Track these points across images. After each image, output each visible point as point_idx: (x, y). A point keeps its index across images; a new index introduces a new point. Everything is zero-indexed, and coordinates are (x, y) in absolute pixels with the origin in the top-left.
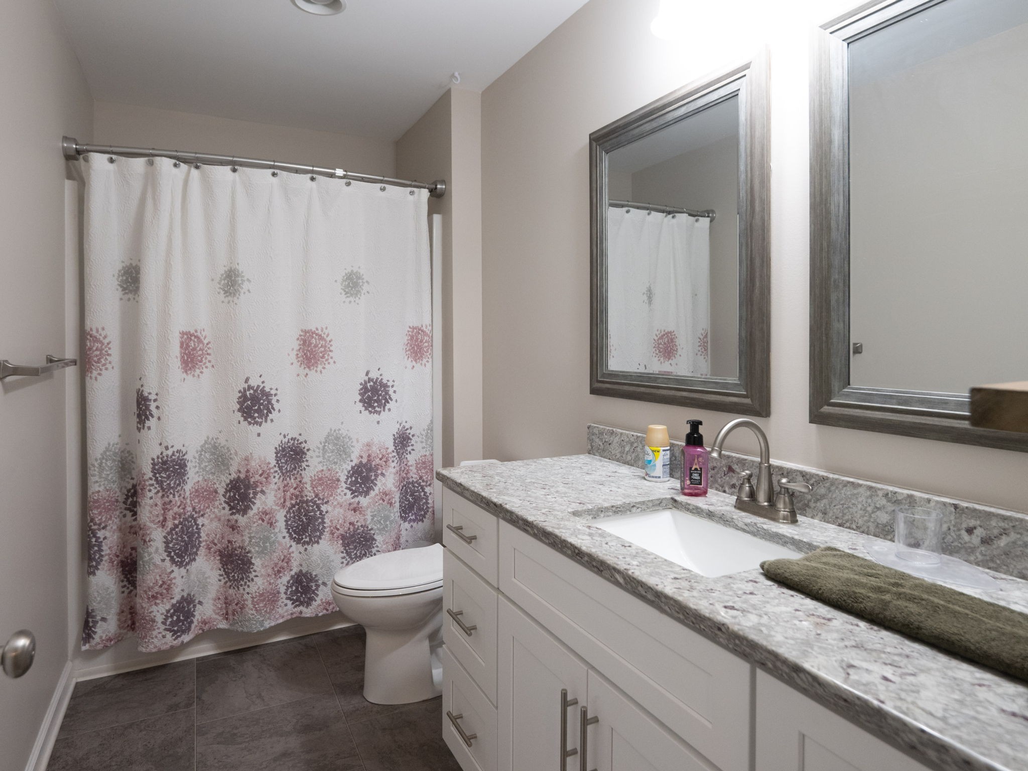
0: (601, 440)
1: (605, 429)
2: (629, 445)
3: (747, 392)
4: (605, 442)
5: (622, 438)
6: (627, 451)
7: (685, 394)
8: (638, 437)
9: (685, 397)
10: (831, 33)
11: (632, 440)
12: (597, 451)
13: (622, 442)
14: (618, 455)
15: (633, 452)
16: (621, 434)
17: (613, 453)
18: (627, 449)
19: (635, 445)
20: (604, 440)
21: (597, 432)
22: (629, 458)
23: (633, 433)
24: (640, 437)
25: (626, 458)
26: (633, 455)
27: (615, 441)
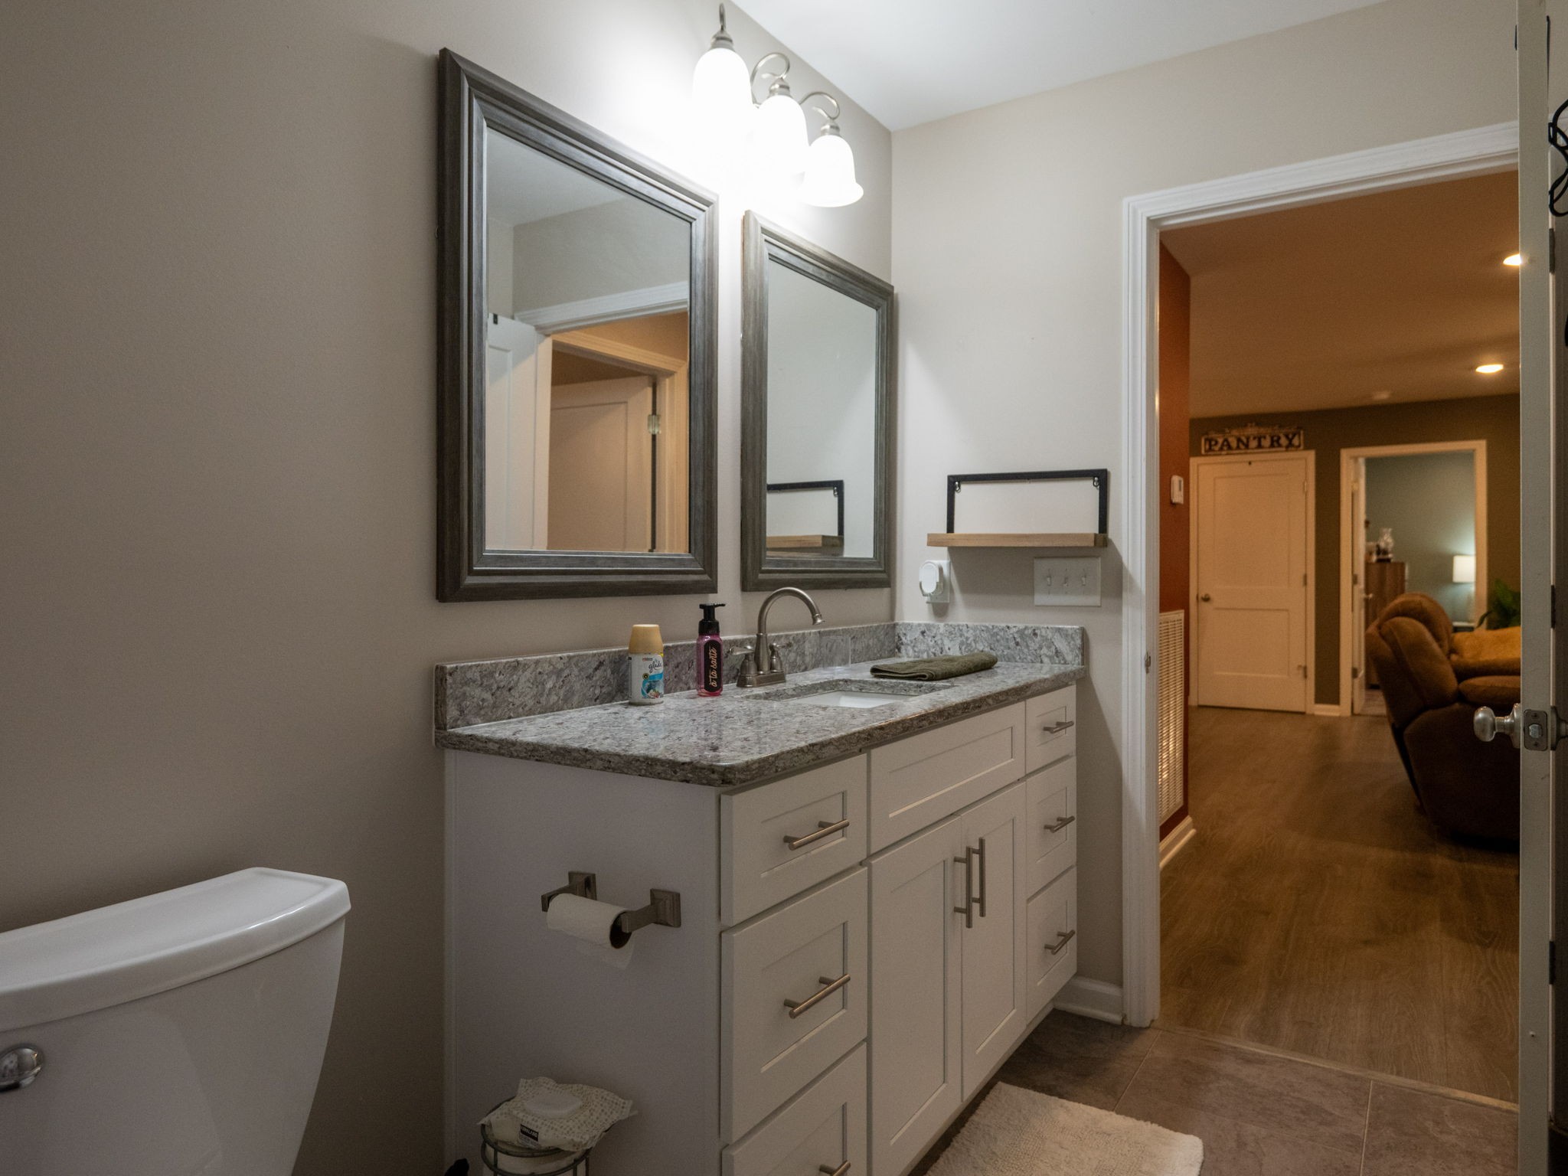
0: (489, 688)
1: (497, 664)
2: (554, 677)
3: (704, 567)
4: (498, 688)
5: (539, 670)
6: (550, 689)
7: (641, 578)
8: (570, 658)
9: (642, 582)
10: (766, 241)
11: (560, 666)
12: (477, 715)
13: (539, 677)
14: (531, 703)
15: (561, 687)
16: (537, 662)
17: (518, 703)
18: (549, 685)
19: (567, 672)
20: (495, 687)
21: (477, 676)
22: (554, 698)
23: (559, 655)
24: (574, 656)
25: (548, 701)
26: (562, 693)
27: (523, 680)
